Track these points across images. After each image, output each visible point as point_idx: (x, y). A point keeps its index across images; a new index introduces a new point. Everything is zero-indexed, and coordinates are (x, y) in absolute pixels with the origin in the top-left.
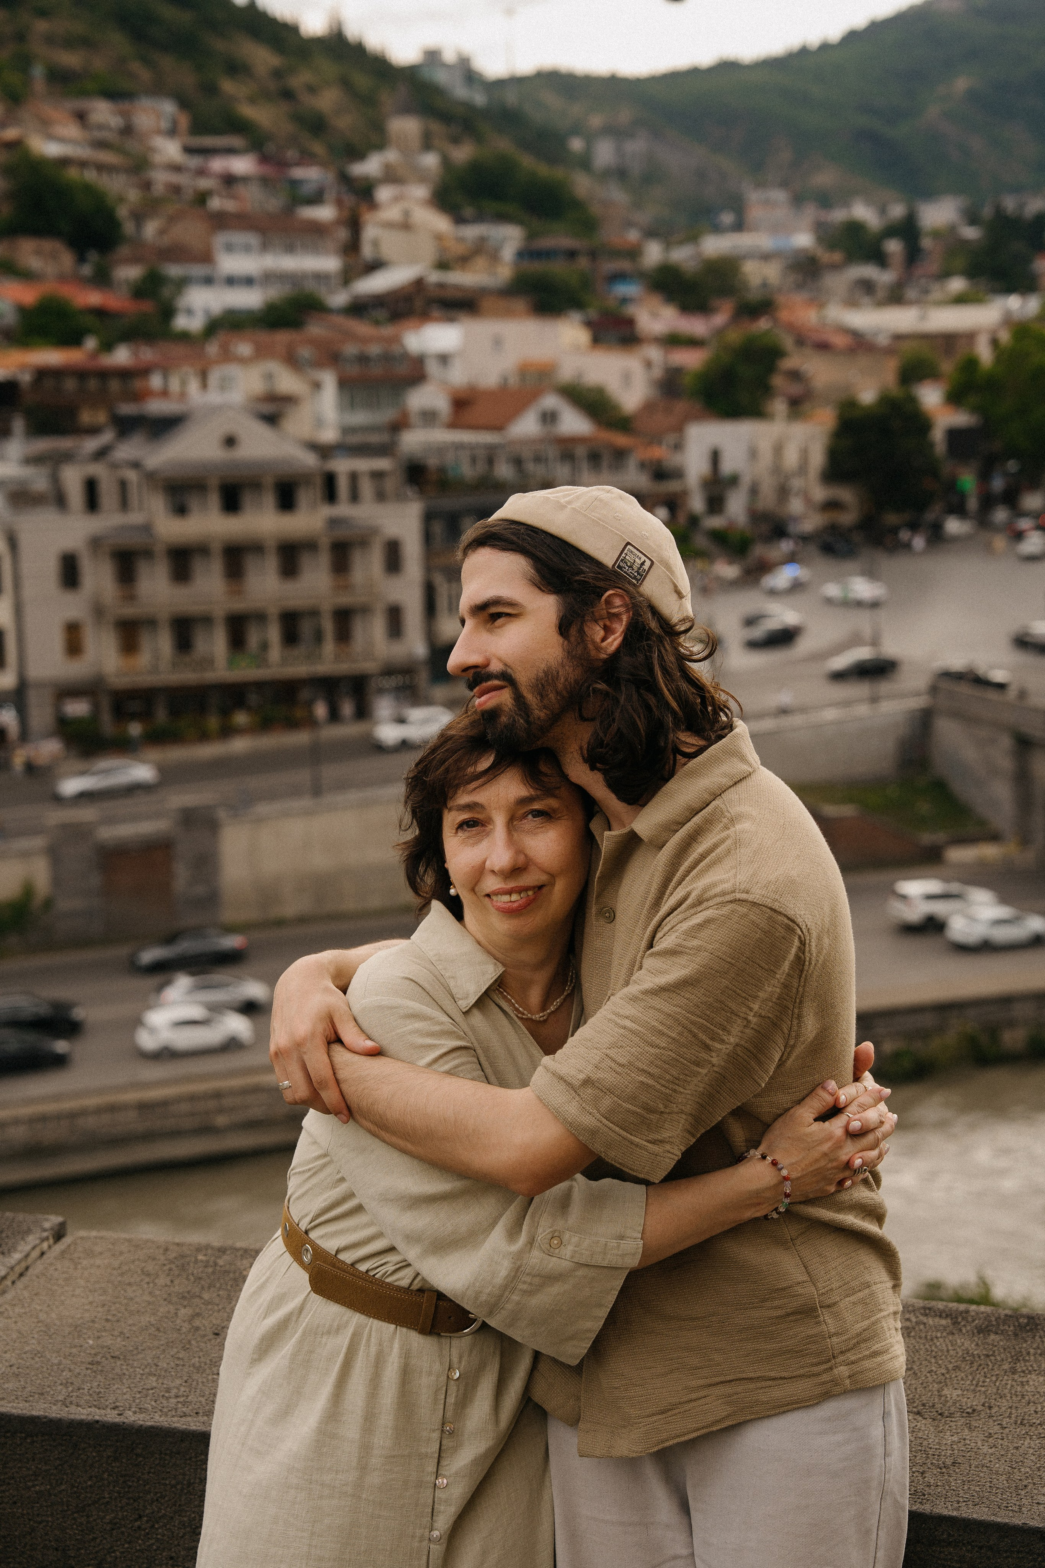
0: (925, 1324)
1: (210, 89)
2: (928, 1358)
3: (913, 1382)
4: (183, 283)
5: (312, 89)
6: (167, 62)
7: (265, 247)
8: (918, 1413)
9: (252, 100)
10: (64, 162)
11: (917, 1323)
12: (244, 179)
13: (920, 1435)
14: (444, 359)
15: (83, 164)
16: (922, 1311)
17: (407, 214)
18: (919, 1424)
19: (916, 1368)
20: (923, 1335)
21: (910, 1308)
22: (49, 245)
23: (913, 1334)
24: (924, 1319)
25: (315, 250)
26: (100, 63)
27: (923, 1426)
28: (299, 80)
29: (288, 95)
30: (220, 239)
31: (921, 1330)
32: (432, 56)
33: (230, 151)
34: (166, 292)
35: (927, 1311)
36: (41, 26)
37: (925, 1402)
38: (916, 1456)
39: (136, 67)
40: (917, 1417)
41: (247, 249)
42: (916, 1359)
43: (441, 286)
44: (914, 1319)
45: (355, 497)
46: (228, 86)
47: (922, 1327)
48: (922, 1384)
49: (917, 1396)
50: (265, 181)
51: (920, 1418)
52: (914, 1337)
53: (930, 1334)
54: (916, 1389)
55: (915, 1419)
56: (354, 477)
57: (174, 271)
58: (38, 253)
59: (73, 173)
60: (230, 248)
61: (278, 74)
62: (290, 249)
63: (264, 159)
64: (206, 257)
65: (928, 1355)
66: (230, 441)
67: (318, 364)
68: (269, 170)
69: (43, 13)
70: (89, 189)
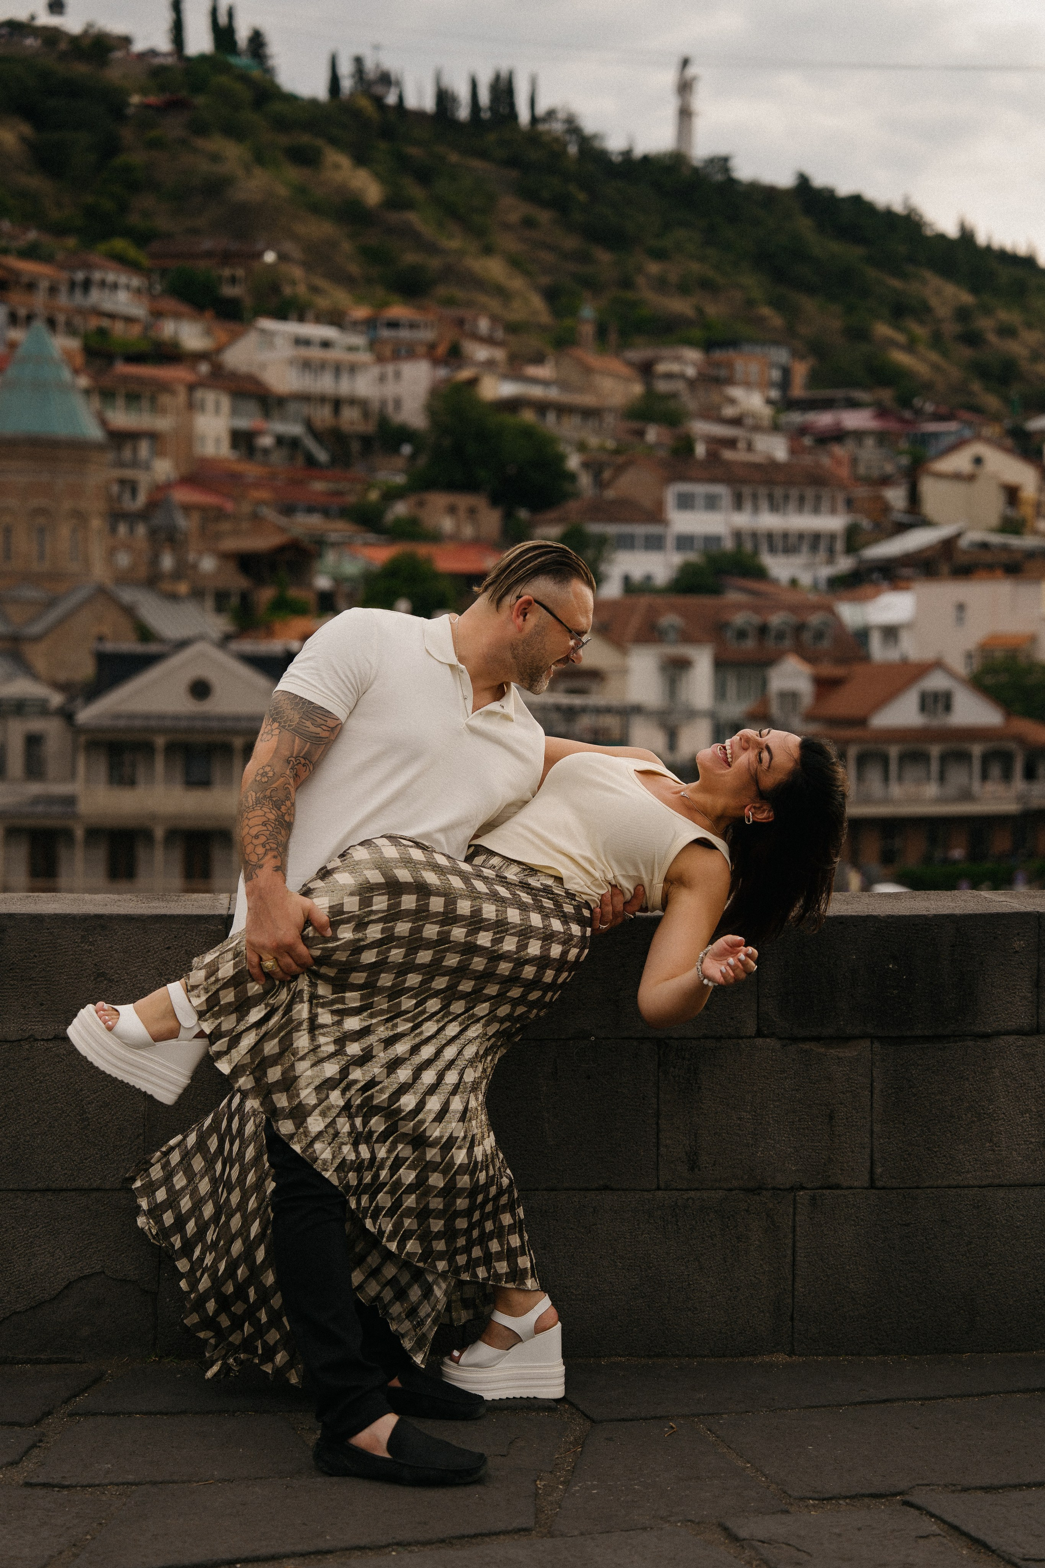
1: (859, 334)
4: (602, 542)
5: (1008, 331)
6: (809, 305)
7: (741, 502)
9: (912, 346)
10: (513, 405)
15: (542, 407)
17: (978, 465)
26: (716, 309)
28: (995, 321)
29: (973, 338)
30: (674, 493)
33: (853, 404)
34: (590, 554)
36: (654, 268)
39: (766, 311)
41: (712, 503)
57: (595, 528)
58: (452, 510)
60: (685, 503)
61: (965, 315)
62: (778, 505)
63: (882, 412)
64: (658, 514)
66: (203, 690)
67: (686, 637)
68: (892, 425)
69: (659, 255)
70: (528, 433)
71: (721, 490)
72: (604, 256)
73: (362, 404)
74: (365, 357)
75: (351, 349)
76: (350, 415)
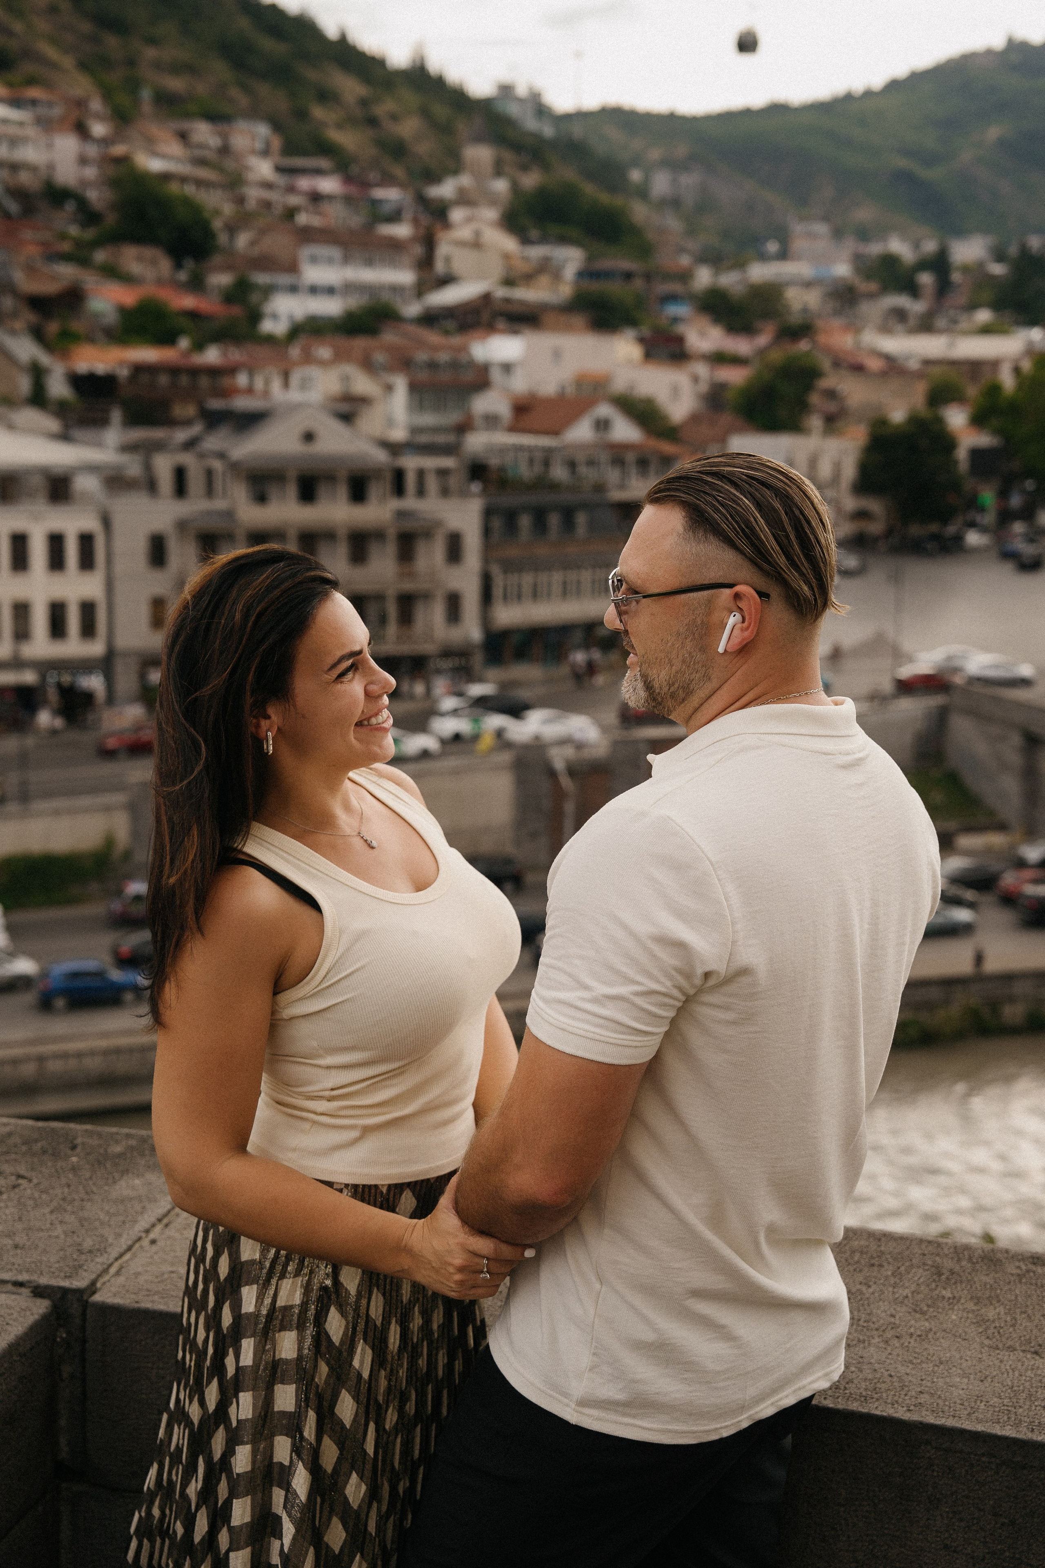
0: (1034, 1272)
1: (301, 114)
2: (1040, 1302)
3: (1028, 1324)
4: (270, 290)
5: (394, 118)
6: (264, 89)
7: (347, 260)
8: (1036, 1353)
9: (339, 126)
10: (167, 178)
11: (1028, 1271)
12: (330, 198)
13: (1039, 1372)
14: (507, 368)
15: (184, 180)
16: (1031, 1260)
17: (478, 234)
18: (1037, 1362)
19: (1030, 1312)
20: (1034, 1281)
21: (1020, 1257)
22: (149, 252)
23: (1024, 1280)
24: (1033, 1268)
25: (393, 263)
26: (202, 88)
27: (1041, 1364)
28: (384, 108)
29: (372, 122)
30: (306, 252)
31: (1031, 1278)
32: (506, 90)
33: (319, 172)
34: (254, 298)
35: (1036, 1260)
36: (150, 53)
37: (1040, 1342)
38: (1037, 1392)
39: (235, 92)
40: (1034, 1356)
41: (330, 261)
42: (1029, 1303)
43: (507, 300)
44: (1024, 1267)
45: (421, 492)
46: (318, 112)
47: (1032, 1274)
48: (1036, 1326)
49: (1033, 1338)
50: (348, 200)
51: (1037, 1358)
52: (1026, 1283)
53: (1039, 1281)
54: (1031, 1331)
55: (1033, 1358)
56: (421, 474)
57: (261, 278)
58: (140, 259)
59: (174, 188)
60: (314, 260)
61: (364, 103)
62: (369, 262)
63: (348, 180)
64: (293, 268)
65: (1039, 1300)
66: (309, 437)
67: (391, 369)
68: (353, 190)
69: (152, 41)
70: (187, 202)
71: (335, 252)
72: (112, 42)
73: (33, 168)
74: (31, 131)
75: (21, 124)
76: (25, 178)
